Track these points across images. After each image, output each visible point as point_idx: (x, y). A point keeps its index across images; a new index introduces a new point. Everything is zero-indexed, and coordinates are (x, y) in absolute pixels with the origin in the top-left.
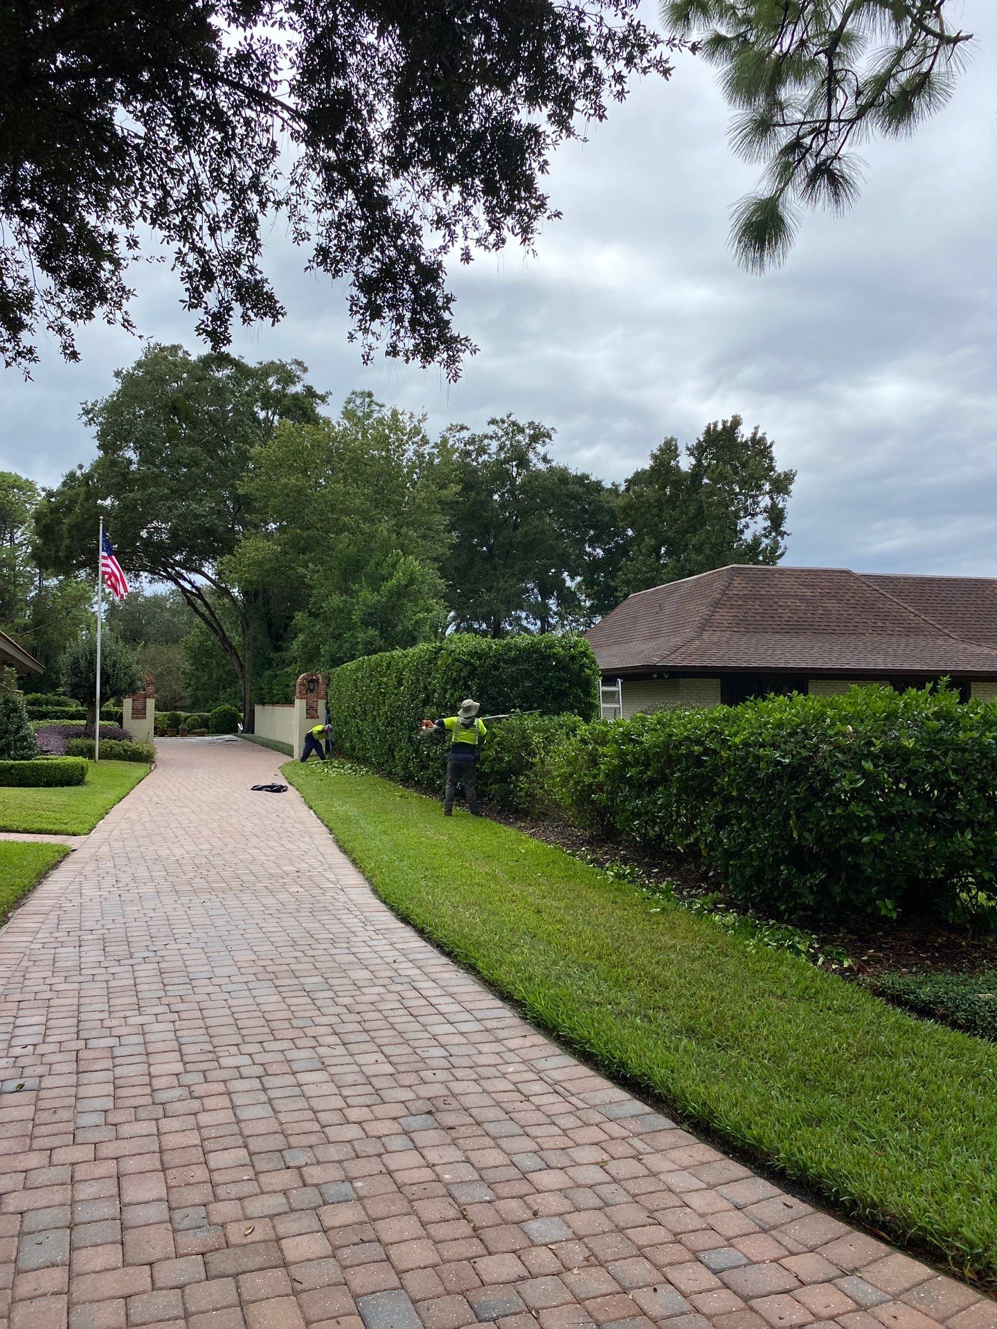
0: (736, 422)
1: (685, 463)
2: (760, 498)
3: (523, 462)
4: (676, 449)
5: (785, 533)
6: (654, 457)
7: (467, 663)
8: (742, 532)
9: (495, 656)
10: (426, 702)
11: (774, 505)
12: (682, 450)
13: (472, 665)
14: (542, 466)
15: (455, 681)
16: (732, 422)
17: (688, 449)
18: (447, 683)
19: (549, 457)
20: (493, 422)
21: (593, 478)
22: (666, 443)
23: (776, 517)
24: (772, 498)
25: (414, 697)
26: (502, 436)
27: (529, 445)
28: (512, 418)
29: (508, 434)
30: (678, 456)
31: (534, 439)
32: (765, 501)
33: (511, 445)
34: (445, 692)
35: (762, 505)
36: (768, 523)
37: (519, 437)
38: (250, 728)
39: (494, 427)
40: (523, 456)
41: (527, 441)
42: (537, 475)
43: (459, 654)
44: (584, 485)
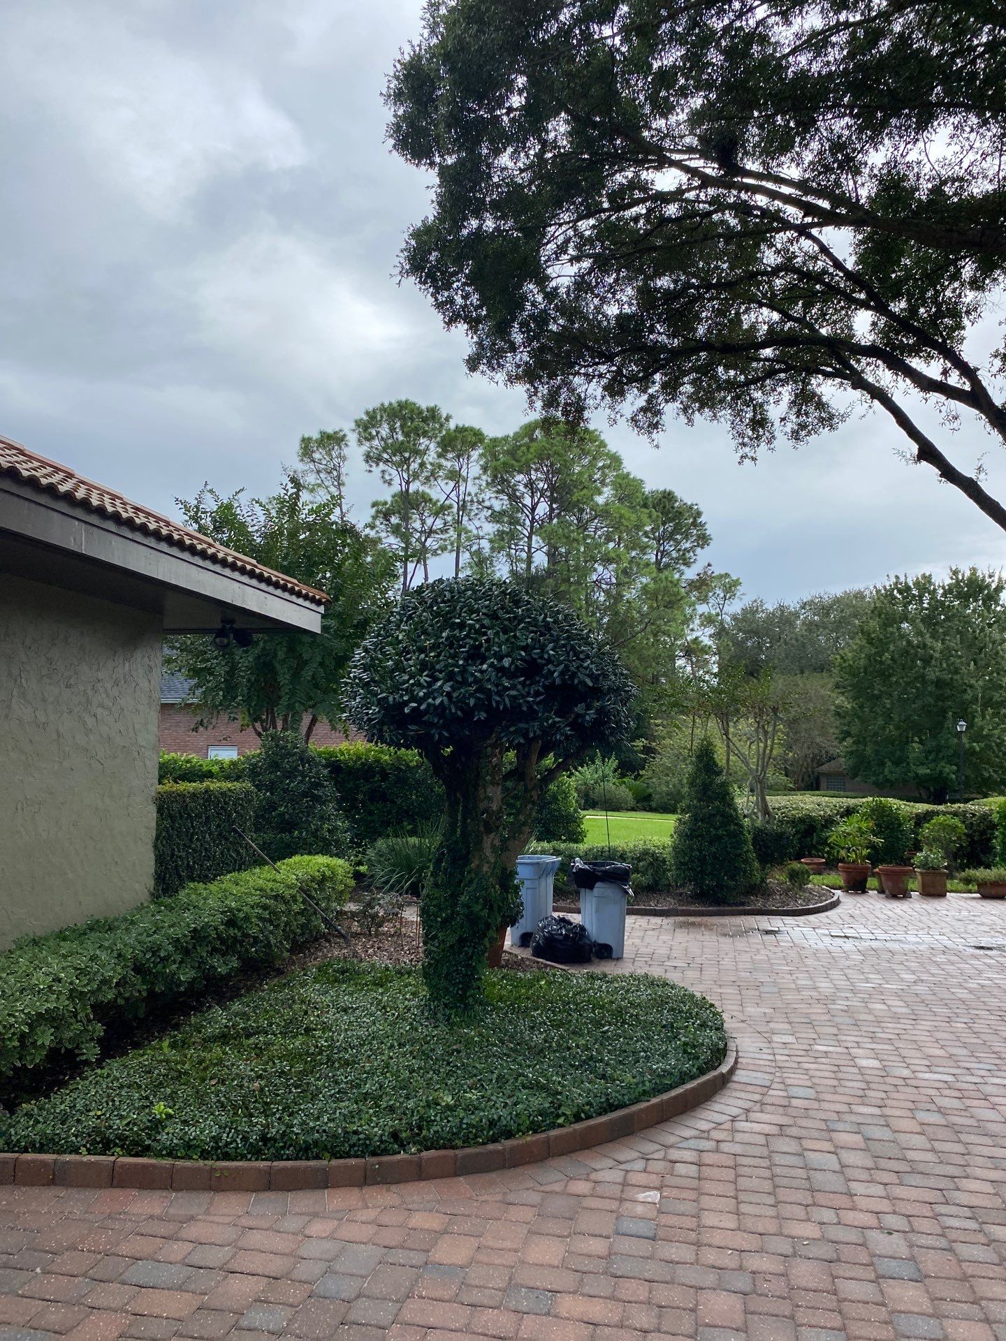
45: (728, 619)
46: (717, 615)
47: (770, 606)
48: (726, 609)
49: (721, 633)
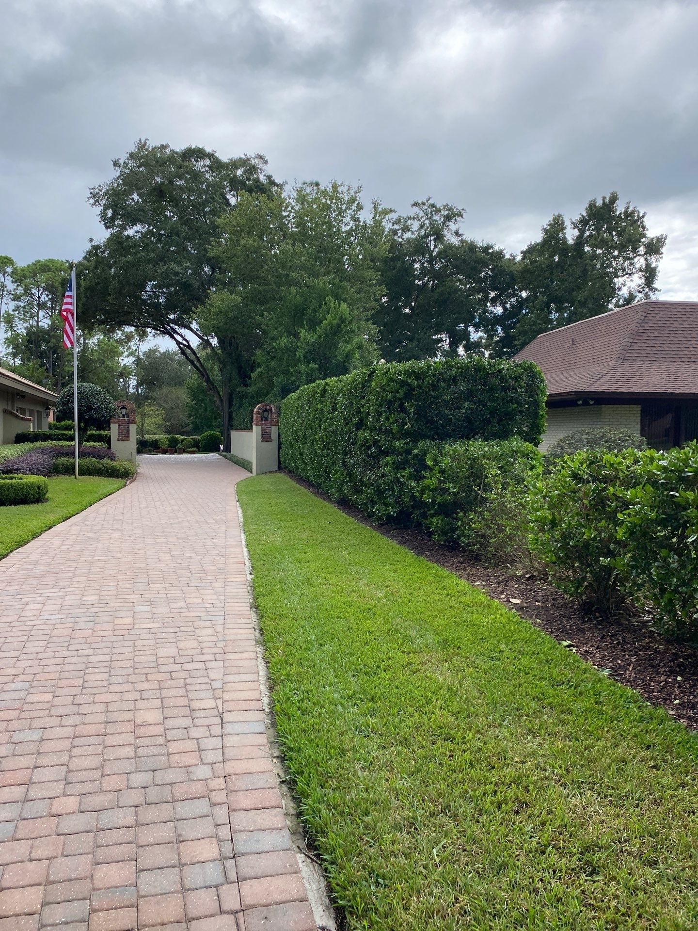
0: (614, 199)
1: (571, 235)
2: (636, 260)
3: (439, 237)
4: (563, 223)
5: (656, 289)
6: (546, 231)
7: (403, 383)
8: (620, 289)
9: (434, 375)
10: (360, 425)
11: (648, 265)
12: (568, 223)
13: (409, 385)
14: (455, 241)
15: (390, 403)
16: (610, 199)
17: (573, 223)
18: (381, 406)
19: (460, 232)
20: (416, 204)
21: (496, 248)
22: (554, 220)
23: (650, 274)
24: (646, 259)
25: (347, 421)
26: (422, 217)
27: (444, 223)
28: (431, 202)
29: (427, 215)
30: (564, 229)
31: (448, 218)
32: (640, 262)
33: (430, 223)
34: (380, 414)
35: (638, 266)
36: (643, 281)
37: (436, 217)
38: (228, 449)
39: (416, 209)
40: (440, 231)
41: (442, 219)
42: (450, 247)
43: (395, 373)
44: (488, 254)
45: (141, 354)
46: (136, 350)
47: (162, 350)
48: (141, 346)
49: (138, 361)
